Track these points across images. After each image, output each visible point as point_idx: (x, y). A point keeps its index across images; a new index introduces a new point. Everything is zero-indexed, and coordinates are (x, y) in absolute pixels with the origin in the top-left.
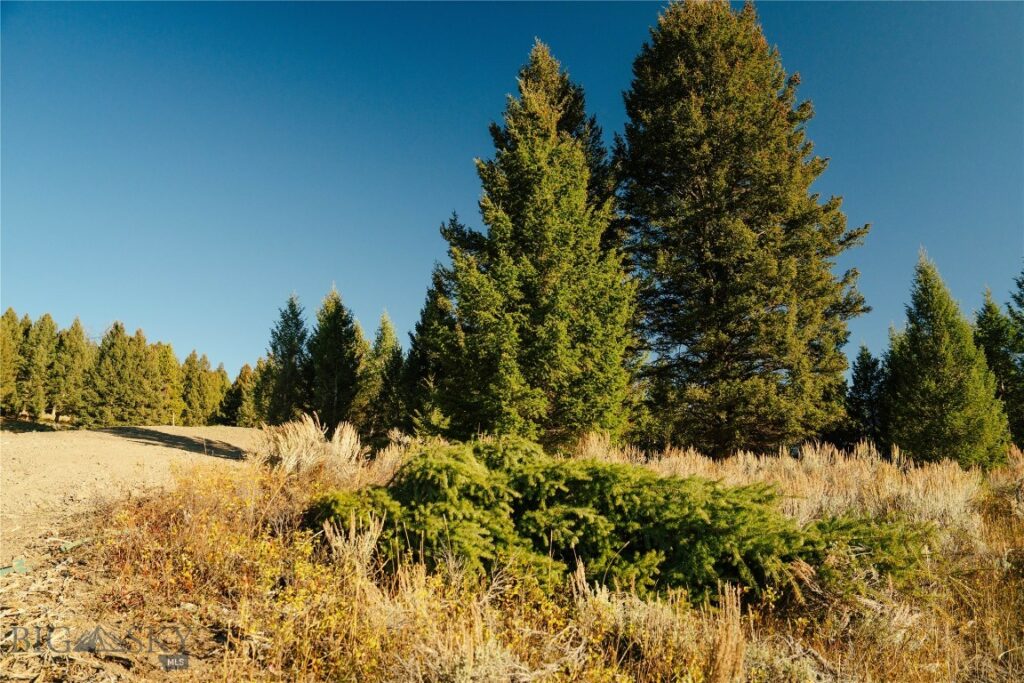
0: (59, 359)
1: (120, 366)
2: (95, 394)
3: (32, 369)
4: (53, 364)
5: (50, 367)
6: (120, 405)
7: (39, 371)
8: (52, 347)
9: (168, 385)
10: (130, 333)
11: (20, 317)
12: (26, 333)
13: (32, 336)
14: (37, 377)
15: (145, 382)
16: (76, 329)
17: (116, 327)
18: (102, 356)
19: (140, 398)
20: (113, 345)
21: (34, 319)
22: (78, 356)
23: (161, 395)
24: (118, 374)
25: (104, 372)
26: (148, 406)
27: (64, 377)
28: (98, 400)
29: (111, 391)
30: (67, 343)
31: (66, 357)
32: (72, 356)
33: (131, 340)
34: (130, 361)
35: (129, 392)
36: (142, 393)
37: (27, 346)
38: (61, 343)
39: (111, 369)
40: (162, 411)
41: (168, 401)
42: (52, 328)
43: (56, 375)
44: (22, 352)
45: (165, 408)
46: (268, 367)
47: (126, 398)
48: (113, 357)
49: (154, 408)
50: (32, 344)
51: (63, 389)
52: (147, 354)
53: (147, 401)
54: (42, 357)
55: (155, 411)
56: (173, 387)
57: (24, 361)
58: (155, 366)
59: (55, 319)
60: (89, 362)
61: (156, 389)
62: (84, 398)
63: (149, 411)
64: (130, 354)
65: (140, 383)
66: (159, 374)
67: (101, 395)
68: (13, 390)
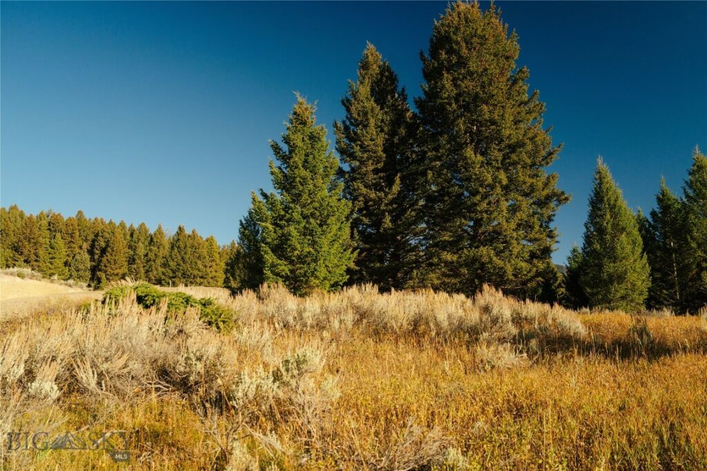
0: (151, 250)
1: (183, 253)
2: (170, 271)
3: (136, 257)
4: (147, 254)
5: (146, 255)
6: (184, 278)
7: (140, 258)
8: (147, 243)
9: (214, 264)
10: (188, 232)
11: (128, 226)
12: (132, 235)
13: (135, 236)
14: (139, 261)
15: (199, 262)
16: (159, 231)
17: (180, 228)
18: (172, 248)
19: (196, 272)
20: (178, 240)
21: (136, 226)
22: (161, 248)
23: (209, 270)
24: (182, 258)
25: (174, 257)
26: (202, 277)
27: (154, 261)
28: (171, 275)
29: (179, 269)
30: (155, 240)
31: (155, 249)
32: (158, 248)
33: (189, 236)
34: (189, 250)
35: (190, 269)
36: (197, 269)
37: (133, 243)
38: (152, 239)
39: (178, 255)
40: (211, 280)
41: (214, 274)
42: (146, 231)
43: (150, 260)
44: (130, 247)
45: (212, 278)
46: (238, 252)
47: (188, 273)
48: (179, 247)
49: (206, 278)
50: (135, 242)
51: (154, 269)
52: (199, 244)
53: (200, 274)
54: (141, 250)
55: (206, 280)
56: (216, 264)
57: (132, 253)
58: (205, 252)
59: (147, 226)
60: (165, 251)
61: (206, 266)
62: (163, 274)
63: (202, 280)
64: (188, 245)
65: (196, 263)
66: (207, 257)
67: (174, 272)
68: (126, 270)
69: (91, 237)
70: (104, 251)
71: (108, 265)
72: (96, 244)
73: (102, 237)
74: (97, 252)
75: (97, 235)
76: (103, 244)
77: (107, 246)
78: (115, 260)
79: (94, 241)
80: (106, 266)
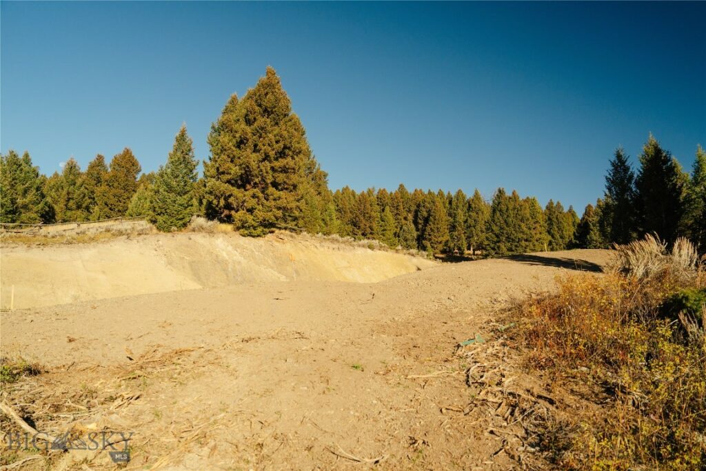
0: (470, 216)
1: (506, 216)
2: (493, 236)
3: (456, 224)
4: (467, 220)
5: (466, 222)
6: (509, 242)
7: (460, 225)
8: (465, 209)
9: (537, 225)
10: (508, 194)
11: (446, 194)
12: (450, 203)
13: (454, 204)
14: (460, 228)
15: (523, 225)
16: (477, 196)
17: (500, 191)
18: (494, 211)
19: (520, 235)
20: (499, 203)
21: (453, 194)
22: (480, 213)
23: (533, 232)
24: (505, 221)
25: (496, 220)
26: (526, 240)
27: (474, 227)
28: (495, 239)
29: (503, 233)
30: (473, 206)
31: (473, 214)
32: (477, 213)
33: (510, 198)
34: (511, 212)
35: (513, 232)
36: (521, 232)
37: (452, 211)
38: (470, 206)
39: (501, 219)
40: (536, 243)
41: (538, 236)
42: (464, 198)
43: (470, 226)
44: (450, 215)
45: (537, 241)
47: (512, 237)
48: (500, 211)
49: (530, 241)
50: (454, 210)
51: (475, 234)
52: (521, 206)
53: (525, 237)
54: (461, 217)
55: (531, 243)
56: (540, 226)
57: (452, 220)
58: (527, 213)
59: (464, 192)
60: (487, 215)
61: (530, 229)
62: (487, 239)
63: (527, 243)
64: (511, 207)
65: (520, 226)
66: (530, 219)
67: (497, 236)
68: (449, 238)
69: (413, 208)
70: (426, 220)
71: (432, 233)
72: (419, 214)
73: (424, 206)
74: (420, 221)
75: (419, 206)
76: (425, 214)
77: (429, 215)
78: (438, 228)
79: (416, 212)
80: (430, 235)
